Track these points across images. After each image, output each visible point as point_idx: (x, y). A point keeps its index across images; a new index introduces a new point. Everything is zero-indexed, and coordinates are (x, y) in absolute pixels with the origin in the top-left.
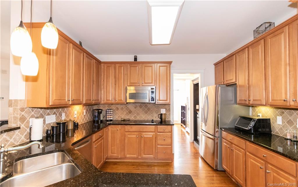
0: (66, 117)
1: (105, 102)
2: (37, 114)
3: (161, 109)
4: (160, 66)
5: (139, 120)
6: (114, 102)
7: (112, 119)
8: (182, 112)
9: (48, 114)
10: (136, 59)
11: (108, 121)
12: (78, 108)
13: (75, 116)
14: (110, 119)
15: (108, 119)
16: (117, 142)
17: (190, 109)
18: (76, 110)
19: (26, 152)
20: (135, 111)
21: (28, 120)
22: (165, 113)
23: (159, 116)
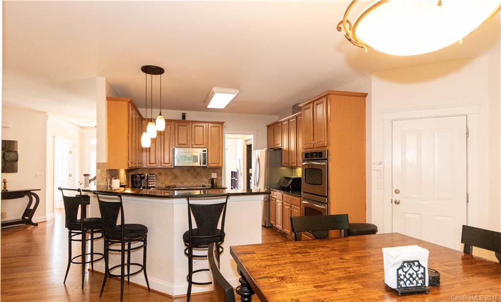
3: (212, 174)
4: (211, 127)
8: (232, 180)
10: (184, 116)
14: (152, 185)
17: (242, 175)
20: (182, 175)
22: (216, 177)
23: (210, 181)
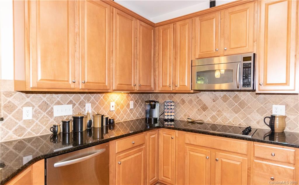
0: (94, 109)
1: (160, 89)
2: (37, 102)
3: (274, 106)
5: (220, 125)
6: (174, 89)
7: (173, 117)
9: (59, 103)
10: (213, 3)
11: (166, 120)
12: (118, 97)
13: (112, 109)
14: (170, 118)
15: (166, 118)
16: (173, 160)
18: (114, 101)
19: (17, 153)
20: (214, 106)
21: (19, 109)
22: (283, 114)
